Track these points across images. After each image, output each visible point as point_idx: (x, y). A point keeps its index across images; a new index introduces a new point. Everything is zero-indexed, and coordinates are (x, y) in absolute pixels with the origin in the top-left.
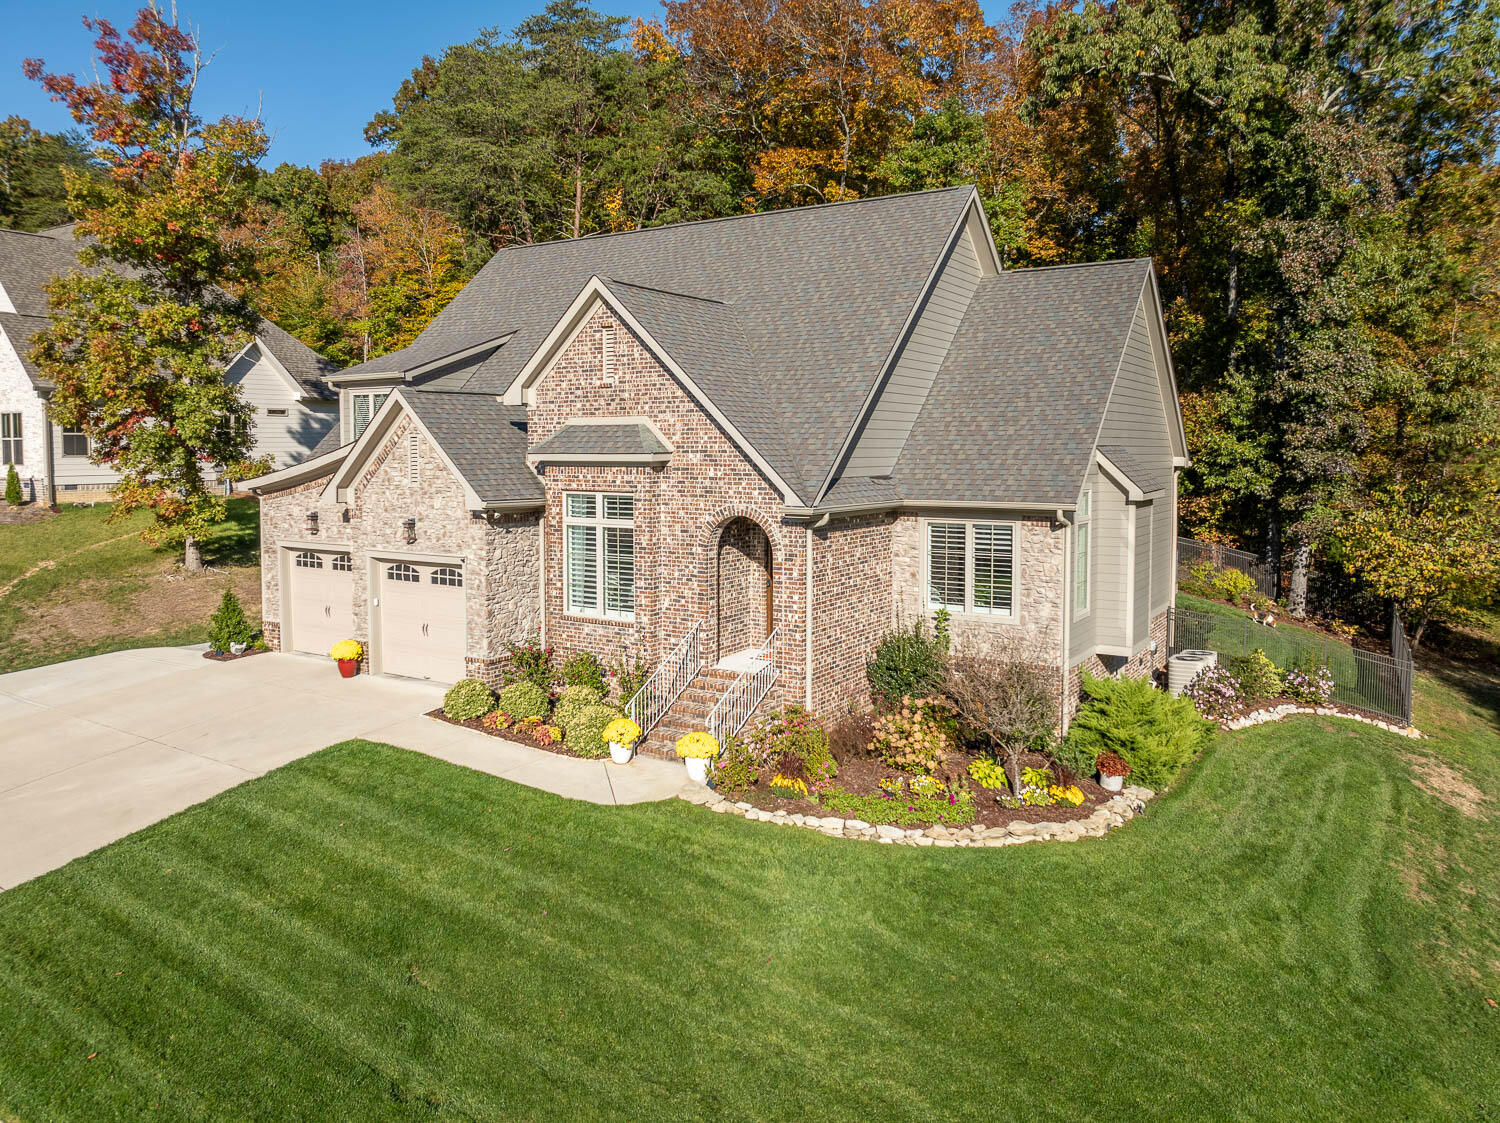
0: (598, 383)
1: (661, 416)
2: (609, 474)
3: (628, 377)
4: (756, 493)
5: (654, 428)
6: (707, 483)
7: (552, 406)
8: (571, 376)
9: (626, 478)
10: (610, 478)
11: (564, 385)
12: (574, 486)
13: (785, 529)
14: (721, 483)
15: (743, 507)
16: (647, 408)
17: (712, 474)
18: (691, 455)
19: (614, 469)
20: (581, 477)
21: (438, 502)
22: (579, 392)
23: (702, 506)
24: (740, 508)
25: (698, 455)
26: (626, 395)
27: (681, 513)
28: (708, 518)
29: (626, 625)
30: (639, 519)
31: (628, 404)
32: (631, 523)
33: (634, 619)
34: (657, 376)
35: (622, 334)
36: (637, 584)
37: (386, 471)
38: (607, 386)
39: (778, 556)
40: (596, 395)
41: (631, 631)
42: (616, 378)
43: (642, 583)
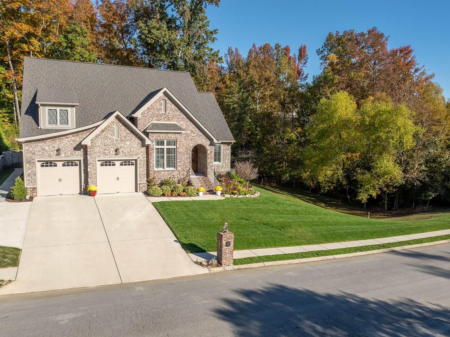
0: (161, 113)
1: (180, 122)
2: (170, 135)
3: (170, 112)
4: (204, 139)
5: (179, 124)
6: (192, 137)
7: (146, 118)
8: (153, 111)
9: (174, 136)
10: (170, 136)
11: (150, 113)
12: (159, 138)
13: (210, 147)
14: (195, 137)
15: (201, 142)
16: (176, 120)
17: (193, 135)
18: (188, 131)
19: (171, 134)
20: (161, 136)
21: (128, 143)
22: (155, 115)
23: (190, 142)
24: (200, 142)
25: (190, 131)
26: (170, 116)
27: (185, 144)
28: (192, 145)
29: (174, 171)
30: (178, 146)
31: (170, 119)
32: (175, 147)
33: (176, 169)
34: (179, 113)
35: (169, 102)
36: (178, 160)
37: (105, 135)
38: (164, 114)
39: (209, 152)
40: (161, 116)
41: (176, 172)
42: (167, 112)
43: (179, 160)
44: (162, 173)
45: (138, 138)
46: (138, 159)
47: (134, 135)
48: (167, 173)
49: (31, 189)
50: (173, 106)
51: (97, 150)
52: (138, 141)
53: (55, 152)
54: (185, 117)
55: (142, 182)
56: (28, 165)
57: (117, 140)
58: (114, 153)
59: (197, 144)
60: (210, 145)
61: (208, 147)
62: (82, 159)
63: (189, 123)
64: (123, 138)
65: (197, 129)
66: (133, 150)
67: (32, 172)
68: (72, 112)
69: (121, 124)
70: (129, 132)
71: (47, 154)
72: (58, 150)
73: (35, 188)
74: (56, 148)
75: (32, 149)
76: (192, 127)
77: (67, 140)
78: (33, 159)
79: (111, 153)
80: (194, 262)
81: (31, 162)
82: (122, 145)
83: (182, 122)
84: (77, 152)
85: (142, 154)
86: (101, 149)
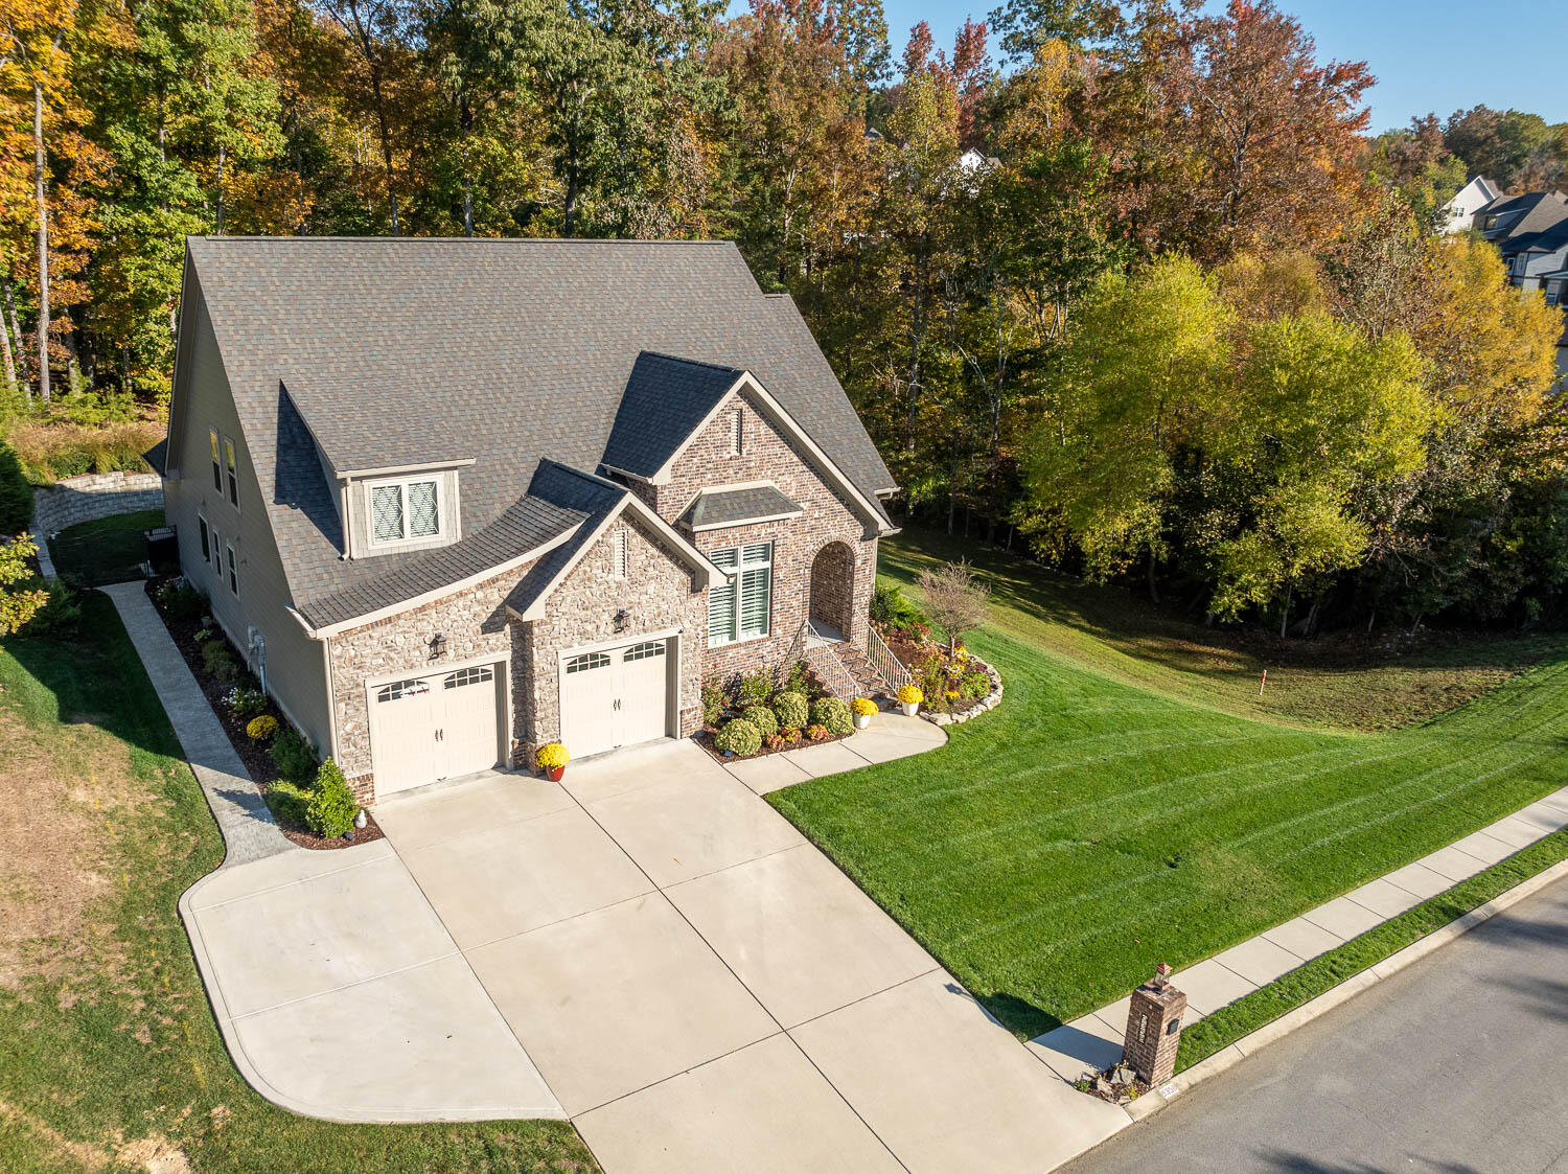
0: (728, 456)
1: (780, 478)
2: (756, 531)
3: (754, 450)
4: (846, 523)
5: (777, 487)
6: (813, 522)
7: (684, 479)
8: (702, 452)
9: (769, 530)
11: (695, 460)
14: (822, 521)
15: (837, 534)
16: (769, 472)
17: (816, 516)
20: (730, 536)
21: (652, 588)
22: (710, 465)
23: (809, 539)
24: (835, 535)
26: (753, 464)
27: (794, 547)
28: (812, 546)
29: (763, 640)
30: (778, 559)
31: (753, 471)
32: (767, 565)
33: (767, 635)
34: (778, 448)
35: (750, 415)
36: (776, 607)
37: (585, 572)
38: (736, 458)
39: (858, 562)
40: (726, 466)
41: (768, 643)
42: (744, 451)
43: (779, 606)
44: (730, 655)
45: (680, 567)
46: (680, 635)
47: (671, 559)
48: (743, 652)
49: (358, 783)
50: (763, 428)
51: (561, 624)
52: (680, 576)
53: (426, 648)
54: (796, 459)
55: (690, 707)
56: (342, 705)
57: (619, 585)
58: (611, 628)
59: (827, 542)
60: (863, 539)
61: (858, 548)
62: (506, 656)
63: (809, 477)
64: (637, 575)
65: (828, 494)
66: (665, 607)
67: (355, 727)
68: (449, 487)
69: (632, 531)
70: (654, 551)
71: (401, 662)
72: (435, 643)
73: (370, 777)
74: (430, 637)
75: (353, 653)
76: (814, 486)
77: (461, 604)
78: (358, 685)
79: (602, 629)
80: (1070, 1083)
81: (355, 696)
82: (634, 598)
83: (785, 477)
84: (493, 637)
85: (691, 617)
86: (572, 622)
